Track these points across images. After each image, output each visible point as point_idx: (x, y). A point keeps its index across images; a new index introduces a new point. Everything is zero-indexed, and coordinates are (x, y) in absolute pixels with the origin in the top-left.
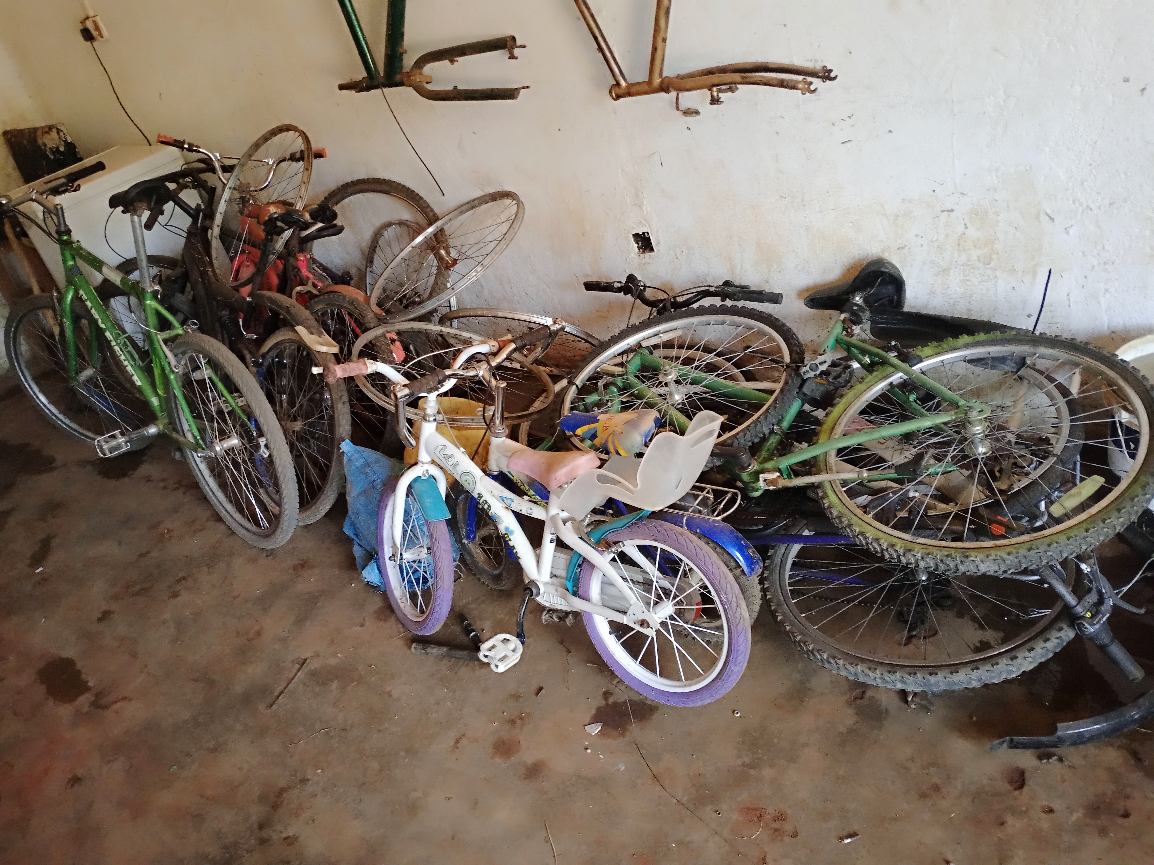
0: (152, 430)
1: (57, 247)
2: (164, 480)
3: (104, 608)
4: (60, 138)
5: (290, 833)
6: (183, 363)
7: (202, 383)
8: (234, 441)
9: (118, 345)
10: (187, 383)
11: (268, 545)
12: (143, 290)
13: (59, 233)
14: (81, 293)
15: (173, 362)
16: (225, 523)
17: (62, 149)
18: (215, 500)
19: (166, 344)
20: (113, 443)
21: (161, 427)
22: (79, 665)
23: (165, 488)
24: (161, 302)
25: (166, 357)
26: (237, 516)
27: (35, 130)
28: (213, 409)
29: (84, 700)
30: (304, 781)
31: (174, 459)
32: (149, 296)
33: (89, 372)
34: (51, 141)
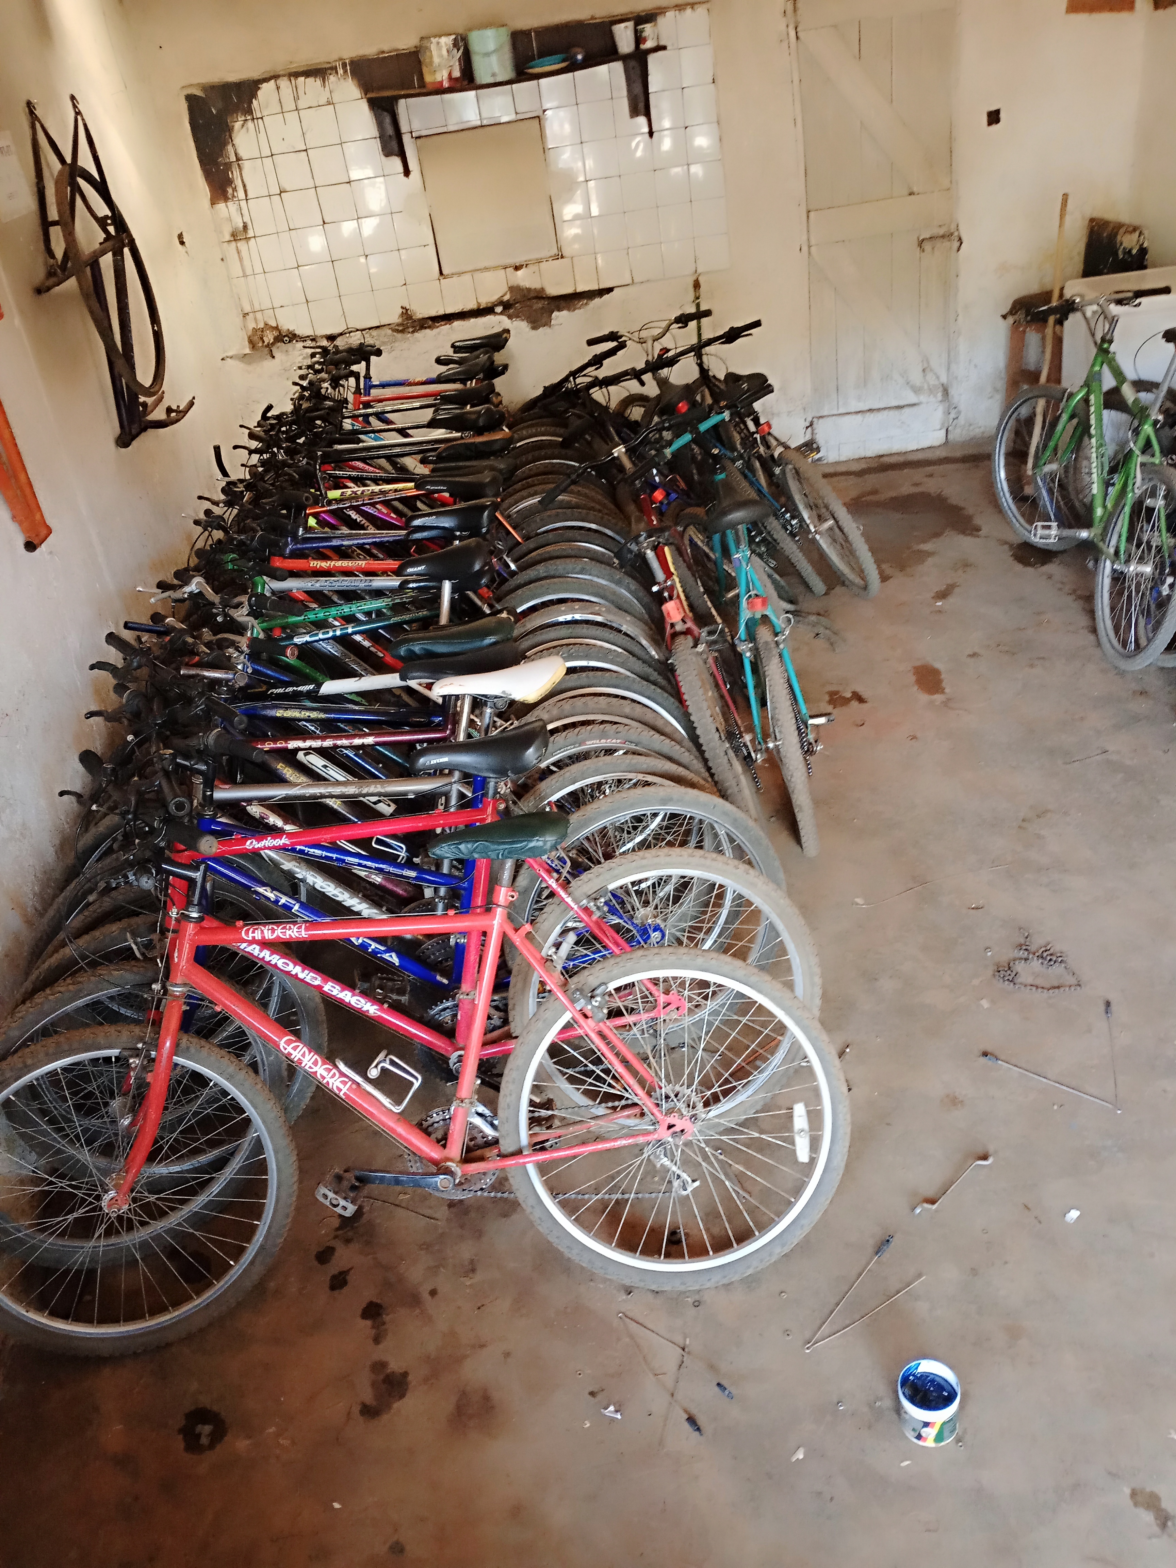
0: (1084, 534)
1: (1094, 350)
2: (1062, 583)
3: (976, 650)
4: (1138, 241)
5: (1042, 832)
6: (1145, 487)
7: (1150, 511)
8: (1148, 569)
9: (1096, 452)
10: (1138, 505)
11: (1125, 665)
12: (1148, 416)
13: (1103, 340)
14: (1092, 397)
15: (1138, 484)
16: (1097, 636)
17: (1134, 252)
18: (1100, 613)
19: (1141, 466)
20: (1047, 532)
21: (1092, 535)
22: (943, 676)
23: (1060, 589)
24: (1156, 431)
25: (1135, 477)
26: (1112, 633)
27: (1120, 226)
28: (1145, 539)
29: (938, 698)
30: (1066, 813)
31: (1086, 566)
32: (1150, 421)
33: (1054, 467)
34: (1129, 242)
